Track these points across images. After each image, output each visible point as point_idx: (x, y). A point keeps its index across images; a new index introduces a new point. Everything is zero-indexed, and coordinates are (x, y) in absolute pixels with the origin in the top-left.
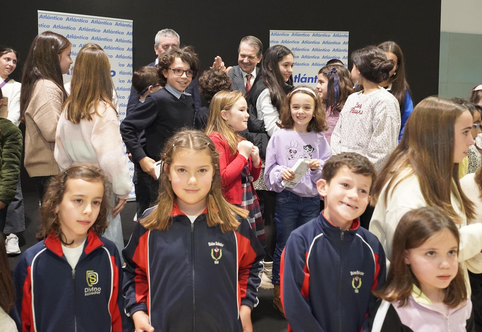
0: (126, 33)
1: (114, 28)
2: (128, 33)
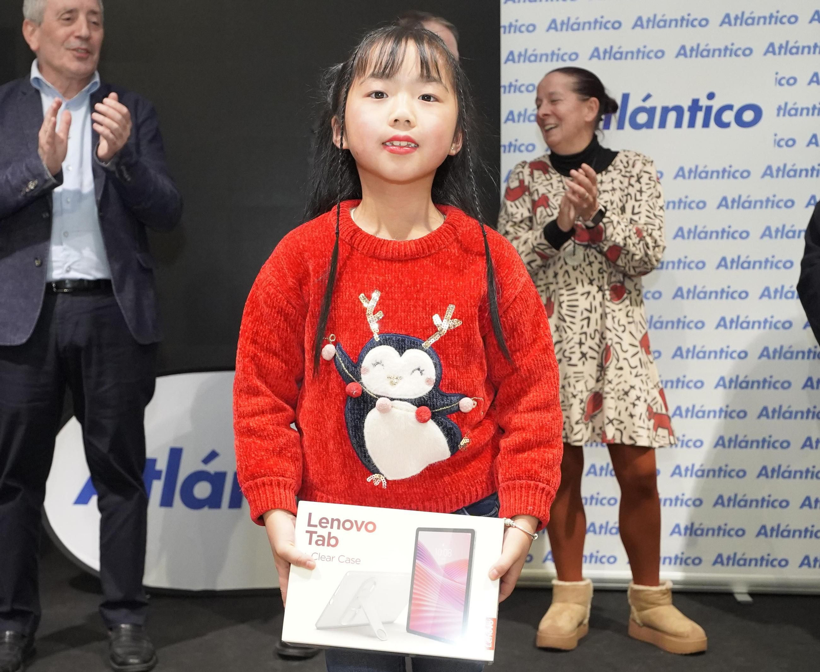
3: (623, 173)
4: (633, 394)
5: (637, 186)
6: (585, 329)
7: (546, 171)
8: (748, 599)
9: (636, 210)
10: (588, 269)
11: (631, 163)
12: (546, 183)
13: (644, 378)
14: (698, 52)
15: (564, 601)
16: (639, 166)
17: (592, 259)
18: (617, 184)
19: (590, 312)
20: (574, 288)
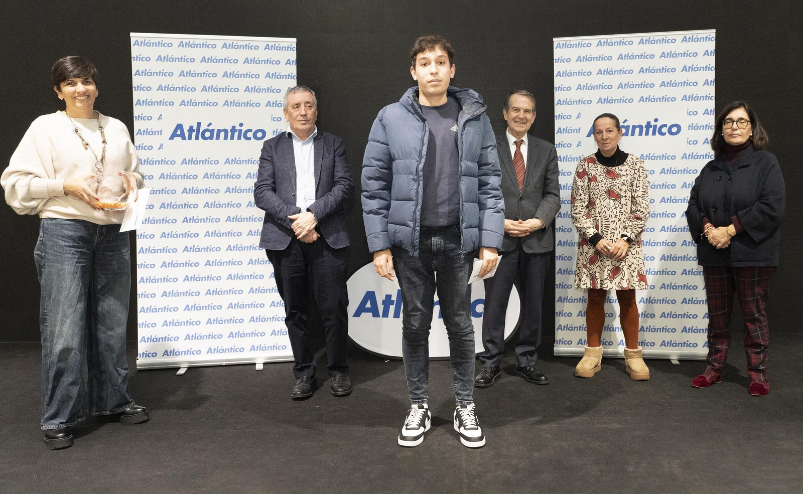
0: (283, 62)
1: (263, 54)
2: (288, 62)
3: (631, 167)
4: (633, 266)
5: (638, 174)
6: (612, 238)
7: (595, 163)
8: (677, 362)
9: (638, 185)
10: (615, 210)
11: (634, 162)
12: (595, 169)
13: (638, 259)
14: (649, 99)
15: (589, 356)
16: (639, 165)
17: (617, 206)
18: (628, 172)
19: (615, 230)
20: (608, 219)
